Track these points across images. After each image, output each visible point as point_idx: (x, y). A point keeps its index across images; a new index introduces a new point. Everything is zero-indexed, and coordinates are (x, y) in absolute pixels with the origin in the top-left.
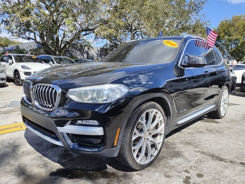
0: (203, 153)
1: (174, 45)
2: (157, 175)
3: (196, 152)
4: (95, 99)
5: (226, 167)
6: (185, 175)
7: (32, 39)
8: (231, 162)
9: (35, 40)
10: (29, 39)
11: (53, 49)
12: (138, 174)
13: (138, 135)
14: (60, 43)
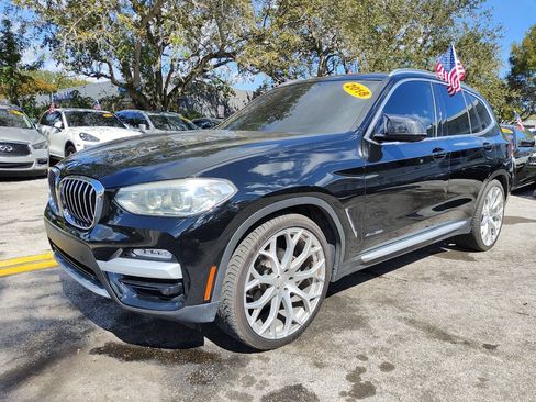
0: (412, 322)
1: (364, 94)
2: (299, 361)
3: (399, 319)
4: (168, 208)
5: (450, 354)
6: (356, 363)
7: (105, 76)
8: (466, 343)
9: (112, 78)
10: (98, 75)
11: (149, 97)
12: (259, 358)
13: (259, 280)
14: (164, 85)
